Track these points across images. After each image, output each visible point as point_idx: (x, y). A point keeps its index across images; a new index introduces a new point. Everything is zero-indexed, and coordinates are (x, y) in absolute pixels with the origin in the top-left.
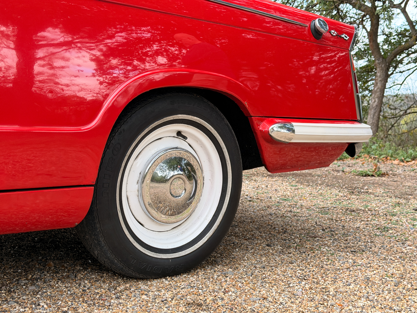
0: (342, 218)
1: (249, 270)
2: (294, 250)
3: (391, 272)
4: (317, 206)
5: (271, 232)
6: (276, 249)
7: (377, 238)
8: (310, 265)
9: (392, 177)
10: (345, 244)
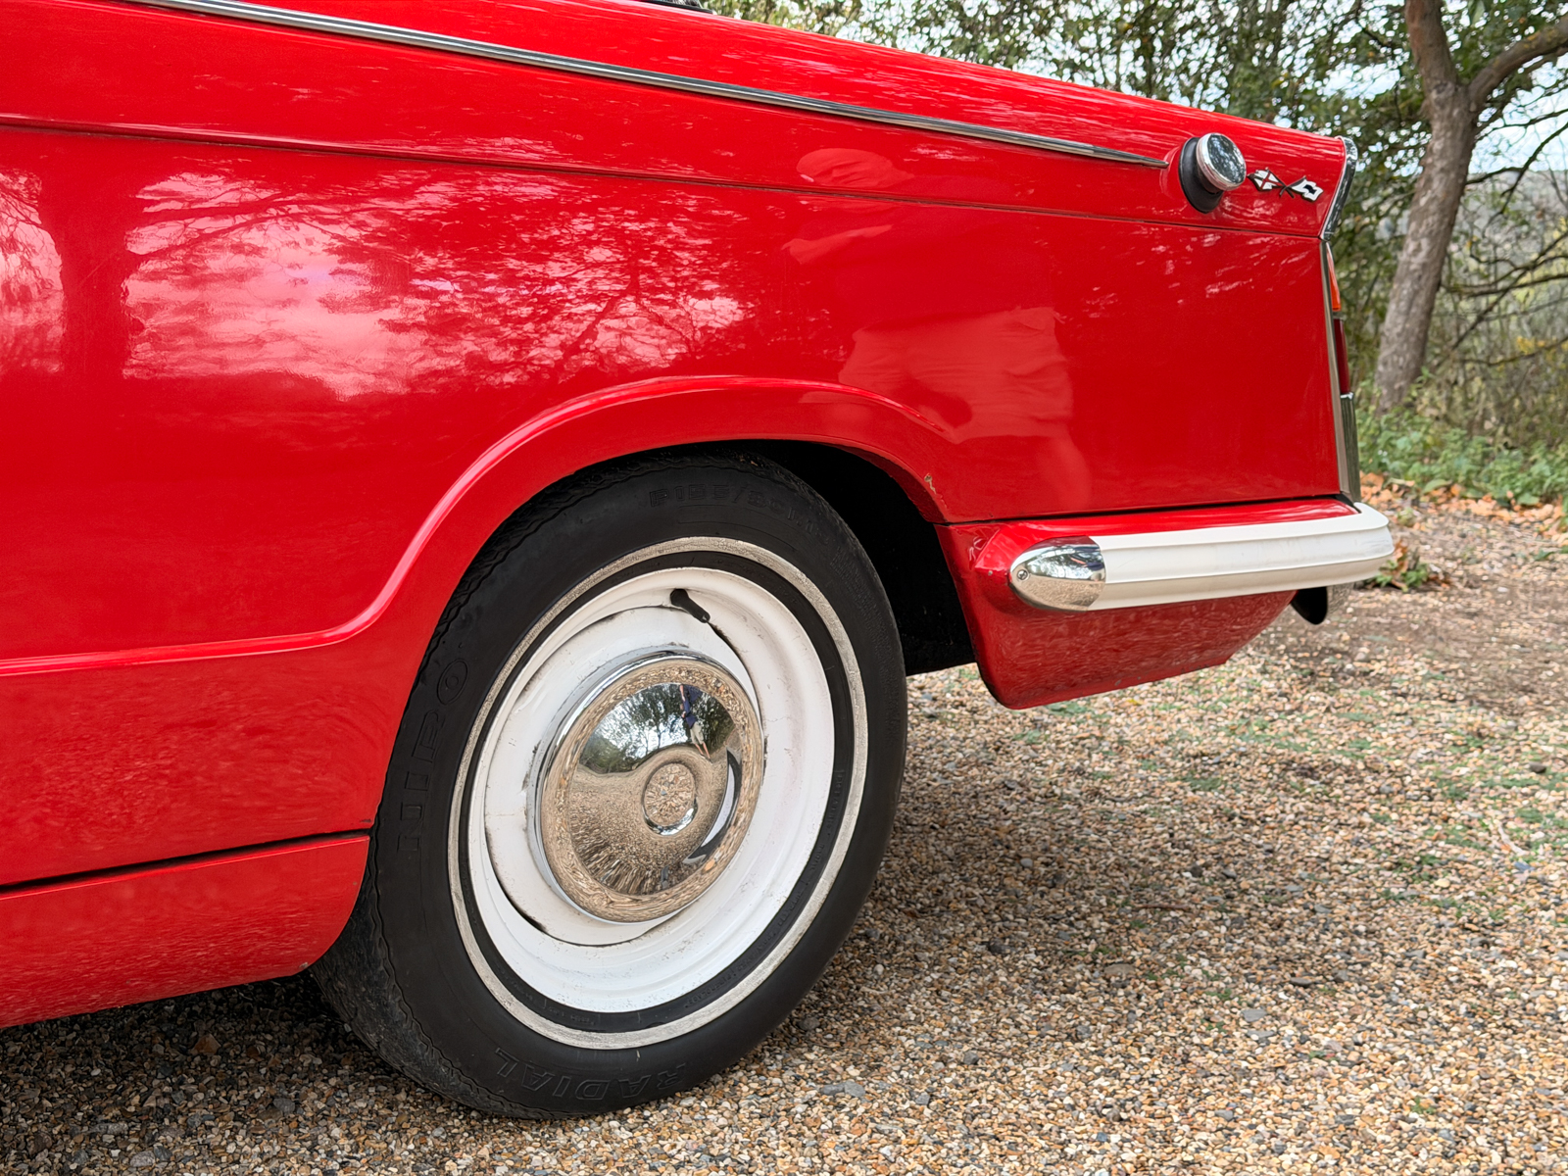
0: (1268, 811)
1: (922, 1072)
2: (1087, 974)
3: (1435, 1089)
4: (1180, 745)
5: (1007, 881)
6: (1020, 964)
7: (1391, 910)
8: (1144, 1049)
9: (1461, 595)
10: (1273, 943)
